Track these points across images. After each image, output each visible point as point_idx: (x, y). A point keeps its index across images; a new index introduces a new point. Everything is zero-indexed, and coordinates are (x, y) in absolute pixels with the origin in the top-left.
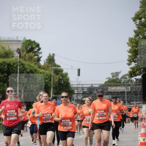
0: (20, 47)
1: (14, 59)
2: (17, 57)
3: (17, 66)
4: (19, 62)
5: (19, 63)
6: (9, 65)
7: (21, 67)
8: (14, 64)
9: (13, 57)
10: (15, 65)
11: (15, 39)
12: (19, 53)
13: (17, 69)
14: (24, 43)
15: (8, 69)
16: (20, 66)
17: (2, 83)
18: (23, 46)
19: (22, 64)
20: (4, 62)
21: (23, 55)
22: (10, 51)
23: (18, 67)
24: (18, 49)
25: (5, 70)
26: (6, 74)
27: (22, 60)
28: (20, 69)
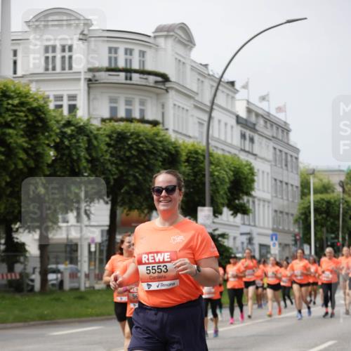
0: (343, 178)
1: (335, 194)
2: (340, 192)
3: (339, 204)
4: (343, 199)
5: (341, 201)
6: (329, 202)
7: (345, 205)
8: (335, 201)
9: (333, 192)
10: (337, 203)
11: (337, 168)
12: (343, 187)
13: (339, 208)
14: (348, 174)
15: (328, 208)
16: (343, 204)
17: (320, 227)
18: (347, 178)
19: (346, 202)
20: (323, 199)
21: (347, 189)
22: (329, 183)
23: (341, 205)
24: (341, 182)
25: (323, 210)
26: (324, 216)
27: (346, 196)
28: (343, 209)
